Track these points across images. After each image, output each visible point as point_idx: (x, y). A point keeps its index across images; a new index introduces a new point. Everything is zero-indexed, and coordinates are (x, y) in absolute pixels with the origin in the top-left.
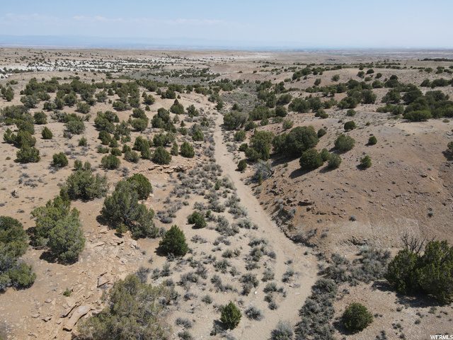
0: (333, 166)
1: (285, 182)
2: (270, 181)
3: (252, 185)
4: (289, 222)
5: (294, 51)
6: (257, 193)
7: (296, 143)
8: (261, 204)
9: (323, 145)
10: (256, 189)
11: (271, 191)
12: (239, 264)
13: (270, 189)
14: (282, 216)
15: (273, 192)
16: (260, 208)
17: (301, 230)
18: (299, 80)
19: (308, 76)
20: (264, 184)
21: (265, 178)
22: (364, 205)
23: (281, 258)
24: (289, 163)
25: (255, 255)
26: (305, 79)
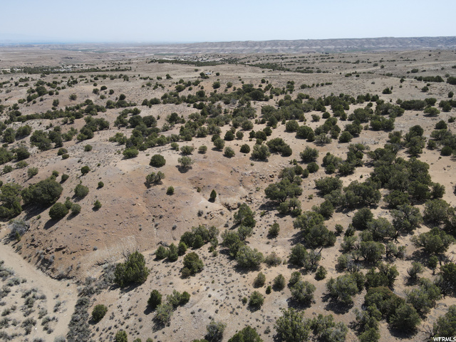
0: (75, 213)
1: (41, 234)
2: (27, 236)
3: (12, 243)
4: (51, 267)
5: (21, 46)
6: (19, 249)
7: (43, 196)
8: (25, 258)
9: (67, 192)
10: (16, 245)
11: (31, 245)
12: (18, 316)
13: (29, 242)
14: (45, 264)
15: (33, 245)
16: (24, 262)
17: (61, 270)
18: (34, 102)
19: (44, 97)
20: (23, 239)
21: (22, 233)
22: (101, 236)
23: (50, 296)
24: (41, 214)
25: (29, 304)
26: (41, 100)
